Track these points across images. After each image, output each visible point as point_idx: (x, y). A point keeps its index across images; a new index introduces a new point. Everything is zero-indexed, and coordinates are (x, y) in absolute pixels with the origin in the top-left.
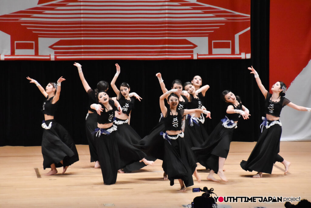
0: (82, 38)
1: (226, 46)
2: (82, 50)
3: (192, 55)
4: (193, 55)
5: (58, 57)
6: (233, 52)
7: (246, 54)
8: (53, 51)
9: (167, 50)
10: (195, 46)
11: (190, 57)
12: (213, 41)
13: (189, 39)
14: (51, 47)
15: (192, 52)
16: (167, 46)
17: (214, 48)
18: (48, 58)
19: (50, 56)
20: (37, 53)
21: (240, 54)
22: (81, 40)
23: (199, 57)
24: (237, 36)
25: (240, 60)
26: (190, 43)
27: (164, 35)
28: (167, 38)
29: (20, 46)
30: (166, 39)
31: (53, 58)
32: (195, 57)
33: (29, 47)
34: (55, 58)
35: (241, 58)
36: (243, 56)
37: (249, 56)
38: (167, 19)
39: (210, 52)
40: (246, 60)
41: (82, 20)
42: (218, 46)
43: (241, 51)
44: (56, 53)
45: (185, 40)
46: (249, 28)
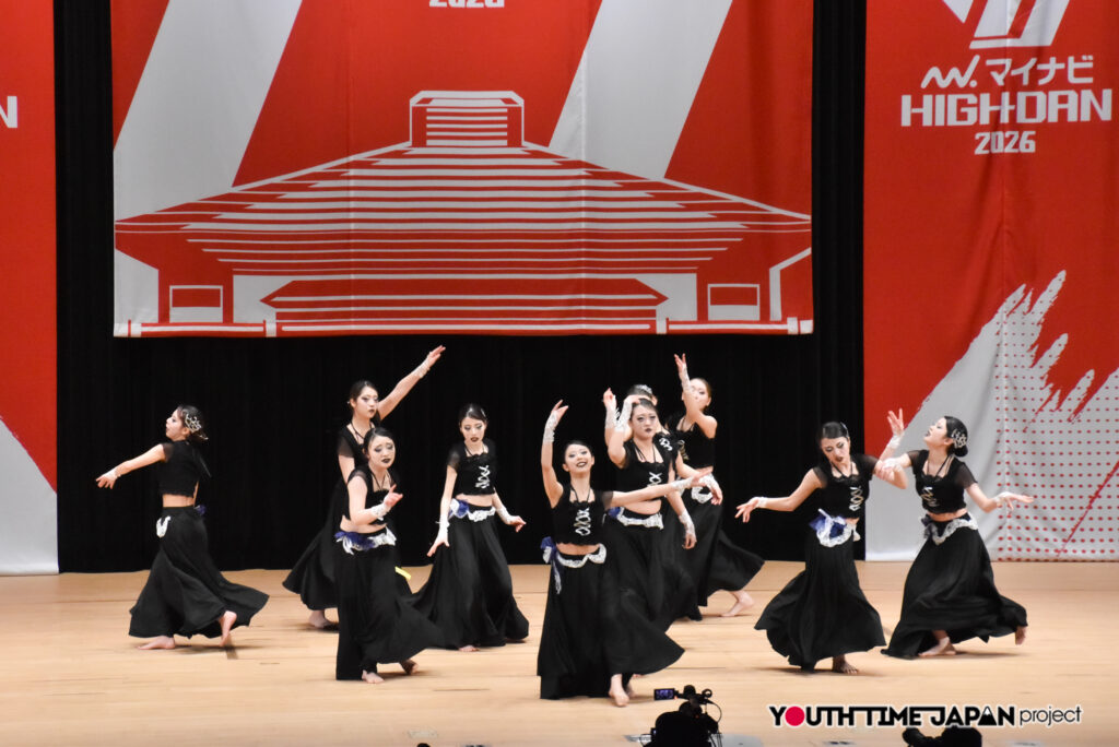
0: (353, 277)
1: (745, 298)
2: (353, 309)
3: (653, 324)
4: (655, 321)
5: (285, 328)
6: (765, 316)
7: (802, 322)
8: (274, 311)
9: (584, 308)
10: (661, 298)
11: (646, 327)
12: (710, 286)
13: (646, 279)
14: (267, 300)
15: (653, 313)
16: (583, 296)
17: (712, 304)
18: (260, 329)
19: (264, 324)
20: (228, 317)
21: (784, 321)
22: (349, 281)
23: (672, 327)
24: (775, 274)
25: (783, 337)
26: (647, 290)
27: (576, 267)
28: (583, 276)
29: (184, 300)
30: (580, 280)
31: (271, 330)
32: (661, 329)
33: (207, 300)
34: (279, 330)
35: (786, 331)
36: (792, 326)
37: (807, 327)
38: (583, 225)
39: (703, 316)
40: (800, 337)
41: (353, 226)
42: (723, 298)
43: (786, 314)
44: (279, 316)
45: (634, 281)
46: (808, 252)
